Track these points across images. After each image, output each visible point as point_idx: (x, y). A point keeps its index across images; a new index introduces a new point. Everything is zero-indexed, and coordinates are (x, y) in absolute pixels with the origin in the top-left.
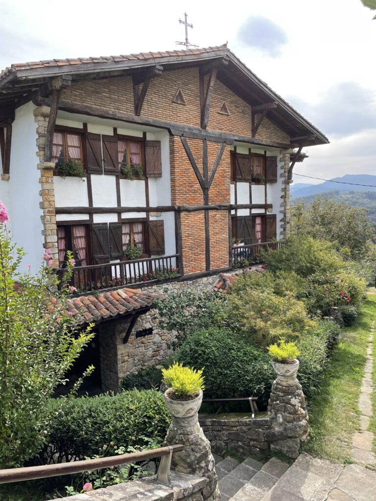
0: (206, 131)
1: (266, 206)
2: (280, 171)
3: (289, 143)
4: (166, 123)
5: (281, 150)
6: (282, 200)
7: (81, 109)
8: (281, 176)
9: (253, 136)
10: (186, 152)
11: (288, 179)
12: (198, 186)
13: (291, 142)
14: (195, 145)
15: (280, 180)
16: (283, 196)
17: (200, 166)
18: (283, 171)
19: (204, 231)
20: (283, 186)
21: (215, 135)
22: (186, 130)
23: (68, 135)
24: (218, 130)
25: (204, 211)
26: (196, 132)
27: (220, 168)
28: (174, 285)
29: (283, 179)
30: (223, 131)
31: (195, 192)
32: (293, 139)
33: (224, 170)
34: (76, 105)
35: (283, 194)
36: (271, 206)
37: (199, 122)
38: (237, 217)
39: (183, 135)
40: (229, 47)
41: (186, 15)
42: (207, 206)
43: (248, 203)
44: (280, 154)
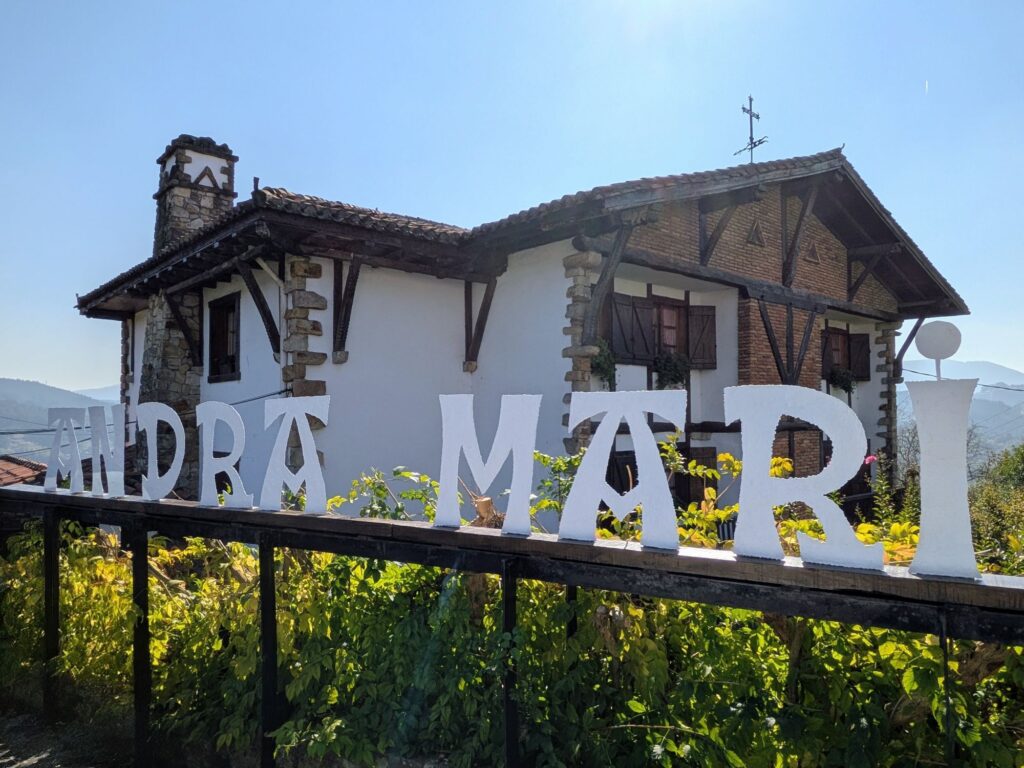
0: (790, 291)
2: (875, 361)
3: (896, 312)
4: (739, 278)
5: (877, 324)
6: (883, 414)
8: (879, 368)
9: (850, 299)
10: (766, 327)
11: (894, 376)
13: (899, 309)
14: (777, 313)
15: (877, 377)
16: (885, 406)
17: (783, 352)
18: (883, 361)
20: (884, 388)
21: (801, 296)
22: (765, 288)
24: (805, 290)
25: (787, 432)
26: (779, 292)
27: (808, 356)
29: (884, 375)
30: (811, 291)
32: (901, 306)
33: (813, 359)
35: (885, 401)
37: (780, 274)
39: (762, 297)
40: (844, 152)
41: (751, 100)
44: (876, 329)
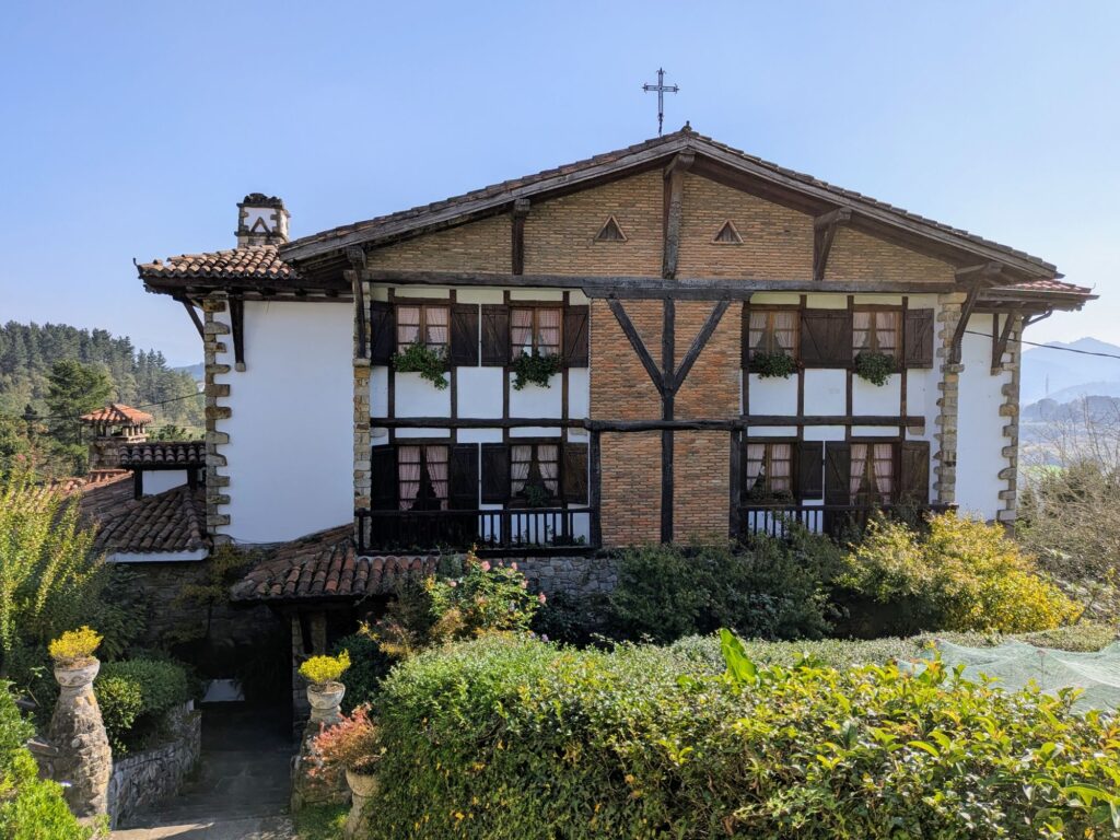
0: (676, 282)
1: (903, 421)
4: (575, 280)
5: (939, 296)
6: (939, 411)
7: (413, 278)
9: (820, 276)
10: (621, 325)
11: (950, 362)
12: (648, 384)
14: (646, 314)
15: (938, 362)
16: (940, 400)
19: (660, 469)
20: (942, 378)
21: (700, 286)
22: (623, 285)
23: (429, 310)
24: (710, 277)
25: (659, 431)
26: (650, 286)
27: (709, 351)
28: (576, 564)
30: (723, 277)
31: (640, 395)
33: (723, 353)
34: (406, 273)
35: (941, 395)
36: (919, 422)
37: (658, 267)
38: (802, 441)
39: (613, 295)
41: (661, 73)
42: (668, 423)
43: (843, 412)
44: (939, 303)
